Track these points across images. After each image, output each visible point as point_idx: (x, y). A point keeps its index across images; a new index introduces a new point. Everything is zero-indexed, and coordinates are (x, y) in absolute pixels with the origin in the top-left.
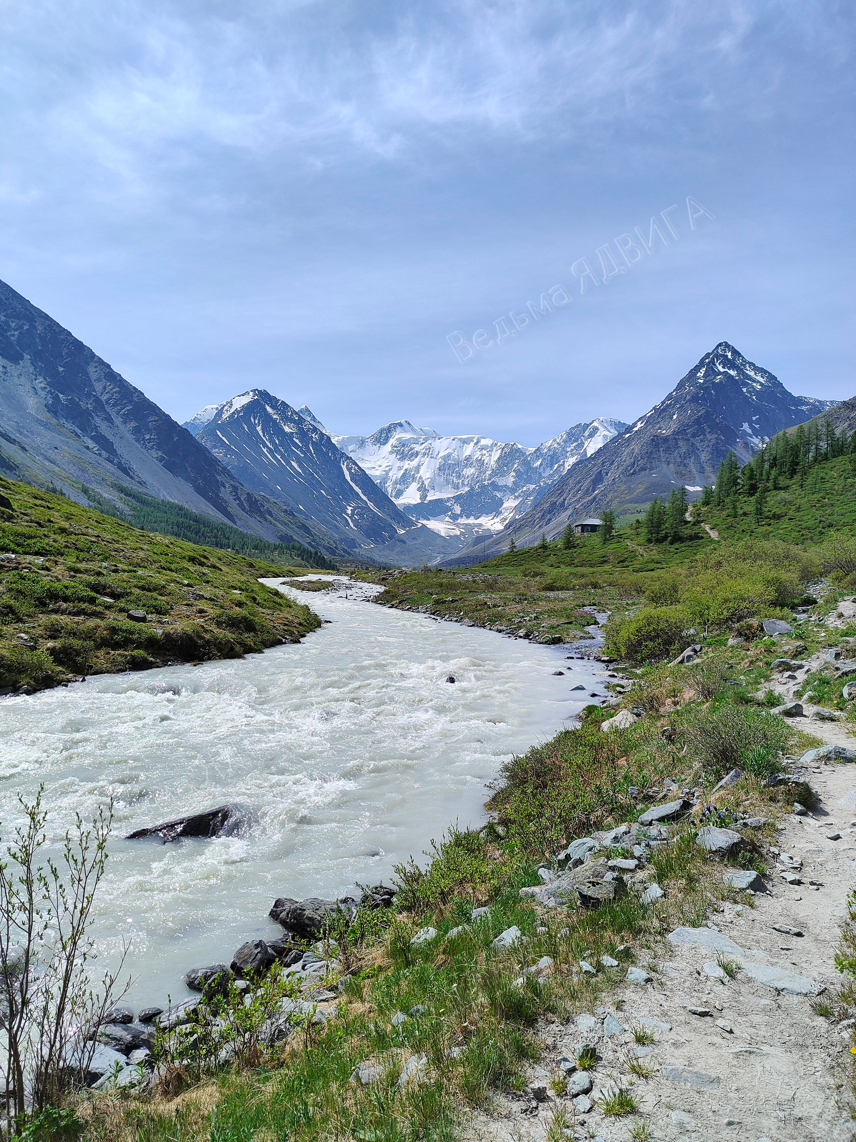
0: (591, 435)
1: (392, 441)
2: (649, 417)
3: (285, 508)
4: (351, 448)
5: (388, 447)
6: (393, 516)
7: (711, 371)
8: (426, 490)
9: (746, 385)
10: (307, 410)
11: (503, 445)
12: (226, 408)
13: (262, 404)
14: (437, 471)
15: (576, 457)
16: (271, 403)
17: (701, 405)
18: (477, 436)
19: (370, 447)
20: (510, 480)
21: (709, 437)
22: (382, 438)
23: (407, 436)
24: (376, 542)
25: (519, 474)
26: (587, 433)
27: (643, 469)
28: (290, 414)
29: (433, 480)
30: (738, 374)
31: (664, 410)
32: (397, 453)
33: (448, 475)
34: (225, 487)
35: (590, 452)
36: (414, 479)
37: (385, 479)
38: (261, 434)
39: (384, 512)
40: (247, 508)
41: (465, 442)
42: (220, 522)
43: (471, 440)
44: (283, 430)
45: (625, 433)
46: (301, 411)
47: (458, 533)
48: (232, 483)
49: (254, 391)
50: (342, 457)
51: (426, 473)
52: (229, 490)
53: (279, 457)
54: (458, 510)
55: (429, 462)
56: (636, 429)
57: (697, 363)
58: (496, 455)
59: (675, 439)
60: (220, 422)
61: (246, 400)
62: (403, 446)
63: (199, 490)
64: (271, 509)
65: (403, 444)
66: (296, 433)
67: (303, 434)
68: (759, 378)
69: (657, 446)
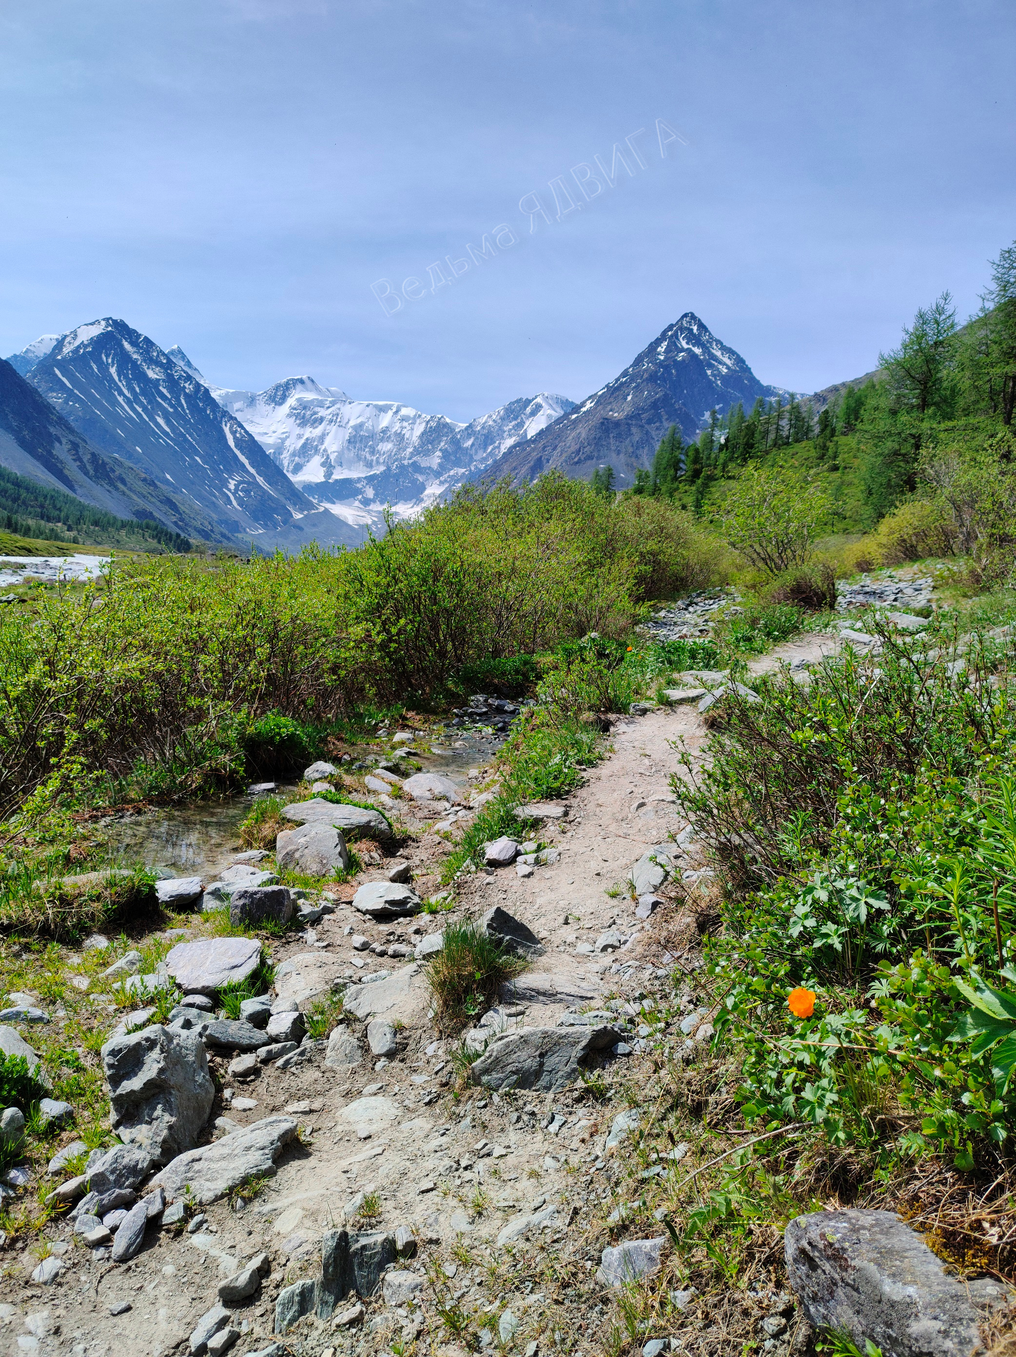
0: (533, 413)
1: (291, 401)
2: (601, 396)
3: (143, 475)
4: (237, 406)
5: (285, 409)
6: (288, 495)
7: (673, 347)
8: (331, 466)
9: (711, 366)
10: (180, 351)
11: (429, 417)
12: (68, 339)
13: (117, 339)
14: (346, 444)
15: (514, 439)
16: (130, 338)
17: (660, 386)
18: (396, 404)
19: (262, 407)
20: (435, 460)
21: (666, 424)
22: (279, 394)
23: (309, 396)
24: (265, 526)
25: (446, 455)
26: (528, 410)
27: (590, 458)
28: (155, 354)
29: (340, 454)
30: (704, 353)
31: (617, 389)
32: (297, 416)
33: (360, 449)
34: (60, 443)
35: (531, 433)
36: (317, 451)
37: (280, 449)
38: (116, 378)
39: (277, 490)
40: (92, 472)
41: (383, 409)
42: (52, 487)
43: (389, 407)
44: (145, 375)
45: (572, 414)
46: (172, 352)
47: (370, 522)
48: (71, 437)
49: (107, 320)
50: (223, 416)
51: (333, 445)
52: (66, 447)
53: (140, 410)
54: (370, 493)
55: (337, 432)
56: (584, 409)
57: (658, 334)
58: (419, 429)
59: (628, 424)
60: (59, 357)
61: (96, 331)
62: (305, 408)
63: (24, 444)
64: (124, 476)
65: (304, 406)
66: (164, 381)
67: (173, 383)
68: (726, 360)
69: (607, 431)
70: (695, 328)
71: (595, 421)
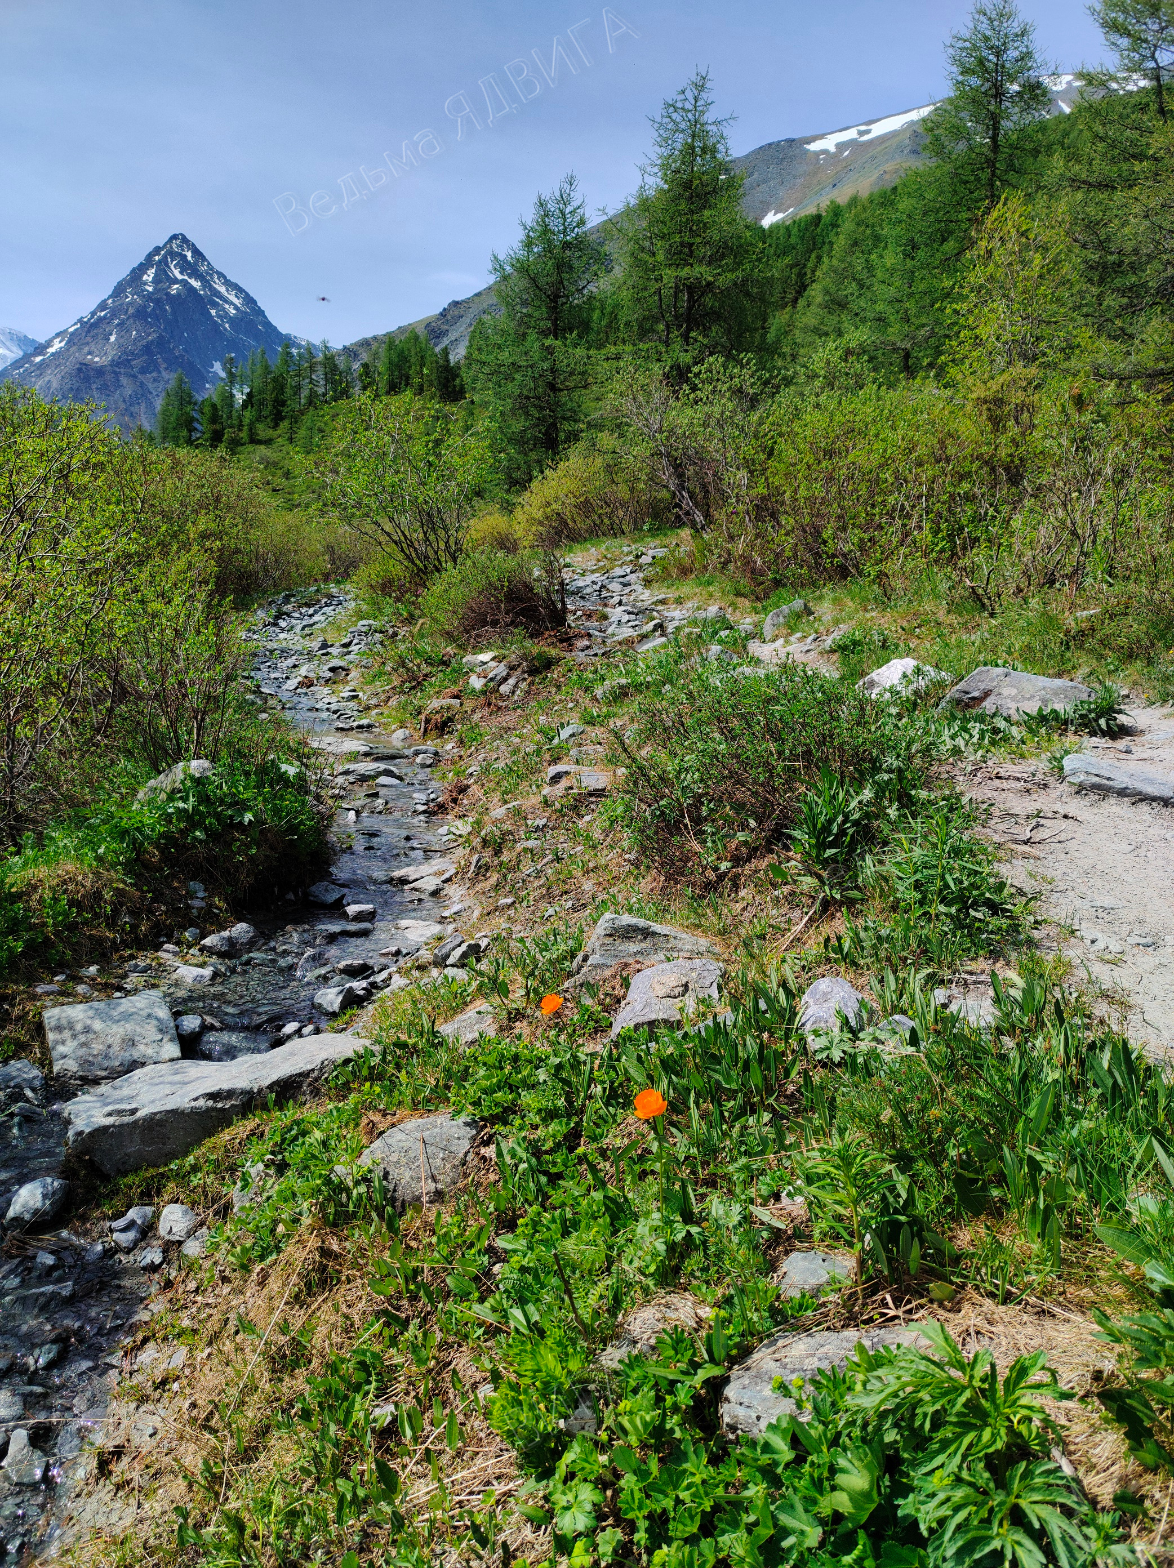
2: (72, 334)
7: (163, 277)
17: (152, 326)
21: (165, 375)
31: (95, 325)
45: (35, 355)
56: (51, 350)
59: (114, 372)
68: (232, 298)
69: (87, 379)
70: (189, 255)
71: (69, 366)
